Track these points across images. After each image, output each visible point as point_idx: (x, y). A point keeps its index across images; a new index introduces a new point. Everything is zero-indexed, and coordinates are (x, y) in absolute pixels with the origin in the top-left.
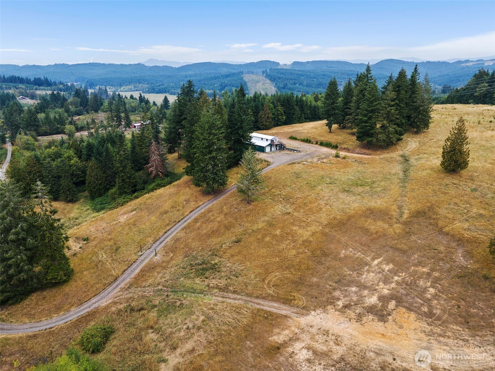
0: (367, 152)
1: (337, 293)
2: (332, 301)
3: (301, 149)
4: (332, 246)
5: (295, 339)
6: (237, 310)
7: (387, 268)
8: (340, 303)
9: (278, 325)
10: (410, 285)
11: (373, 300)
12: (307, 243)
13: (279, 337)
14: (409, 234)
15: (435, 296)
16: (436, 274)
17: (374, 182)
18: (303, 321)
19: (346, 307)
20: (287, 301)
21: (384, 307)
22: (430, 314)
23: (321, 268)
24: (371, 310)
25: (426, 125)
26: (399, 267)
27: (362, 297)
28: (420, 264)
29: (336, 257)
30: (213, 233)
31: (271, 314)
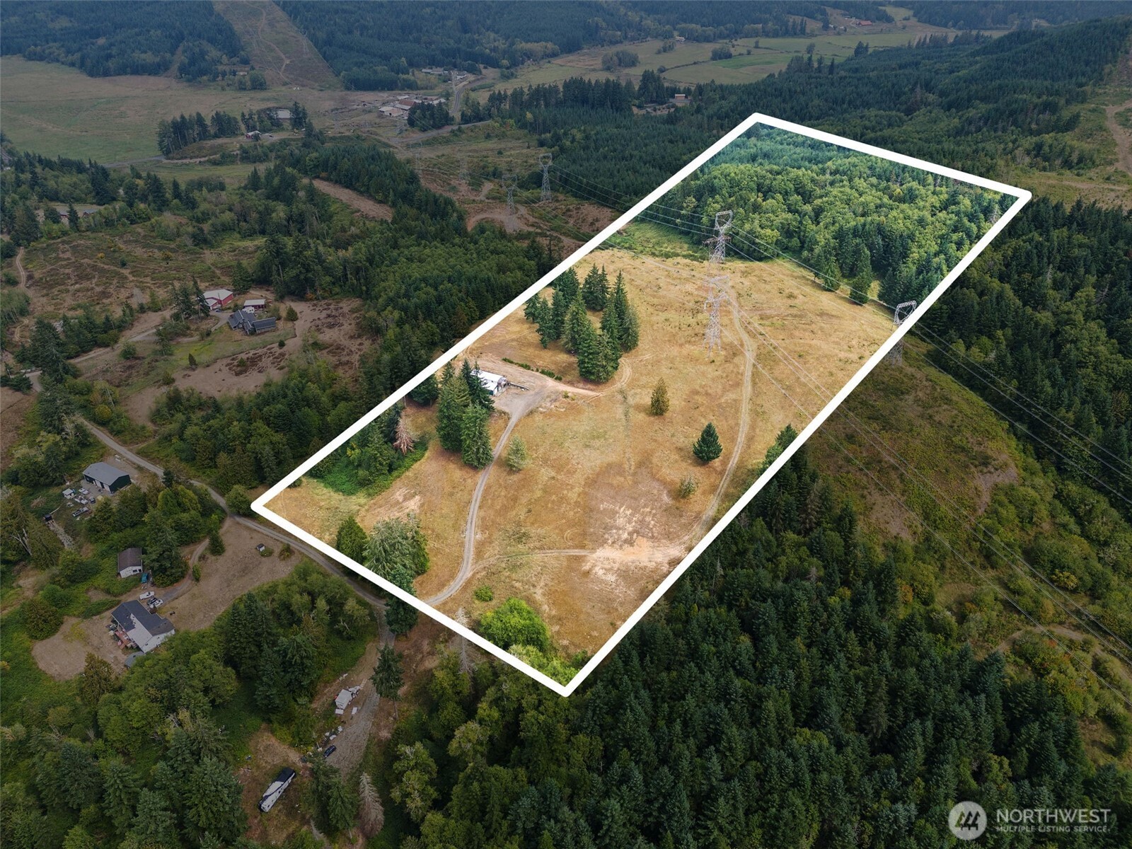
0: (592, 387)
1: (606, 536)
2: (605, 541)
3: (525, 385)
4: (594, 503)
5: (594, 566)
6: (557, 558)
7: (629, 512)
8: (610, 541)
9: (583, 561)
10: (642, 522)
11: (625, 536)
12: (577, 504)
13: (586, 567)
14: (636, 483)
15: (655, 526)
16: (654, 511)
17: (606, 432)
18: (595, 556)
19: (613, 543)
20: (583, 547)
21: (631, 538)
22: (653, 537)
23: (592, 521)
24: (626, 541)
25: (635, 344)
26: (636, 510)
27: (619, 535)
28: (645, 506)
29: (599, 512)
30: (505, 509)
31: (577, 556)
